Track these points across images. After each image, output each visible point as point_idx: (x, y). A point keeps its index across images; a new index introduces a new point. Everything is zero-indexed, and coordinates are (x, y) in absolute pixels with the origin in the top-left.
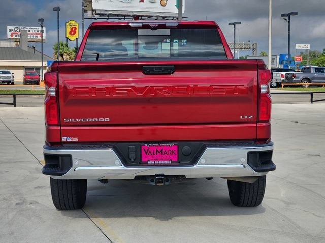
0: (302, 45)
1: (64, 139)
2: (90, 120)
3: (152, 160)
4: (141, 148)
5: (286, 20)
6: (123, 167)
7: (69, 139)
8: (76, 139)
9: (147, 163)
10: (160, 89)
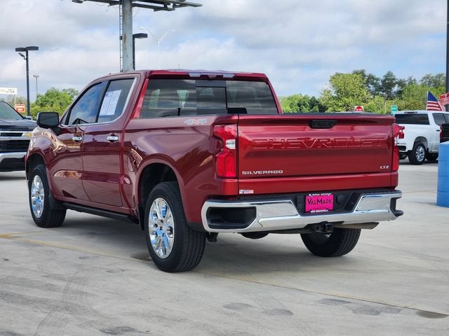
0: (7, 89)
1: (241, 192)
2: (266, 172)
3: (314, 209)
4: (305, 198)
5: (23, 56)
6: (299, 216)
7: (246, 192)
8: (251, 192)
9: (309, 212)
10: (325, 142)
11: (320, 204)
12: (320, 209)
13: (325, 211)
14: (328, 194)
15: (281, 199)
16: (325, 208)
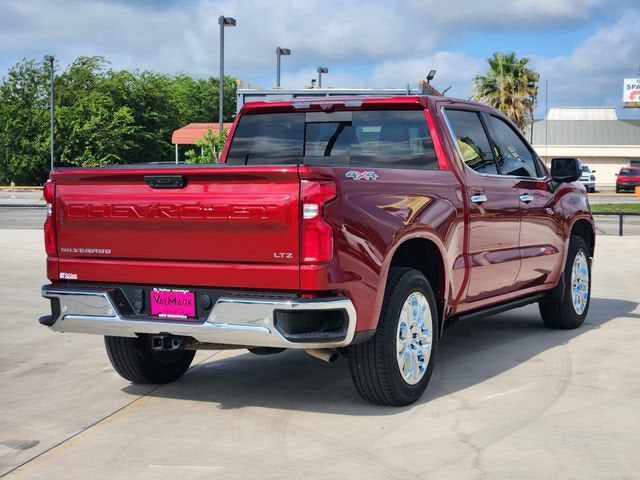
1: (61, 276)
2: (89, 251)
3: (164, 312)
4: (149, 293)
7: (69, 276)
8: (74, 277)
9: (157, 315)
10: (166, 210)
11: (172, 304)
12: (175, 313)
13: (182, 317)
14: (185, 292)
15: (92, 290)
16: (182, 313)
